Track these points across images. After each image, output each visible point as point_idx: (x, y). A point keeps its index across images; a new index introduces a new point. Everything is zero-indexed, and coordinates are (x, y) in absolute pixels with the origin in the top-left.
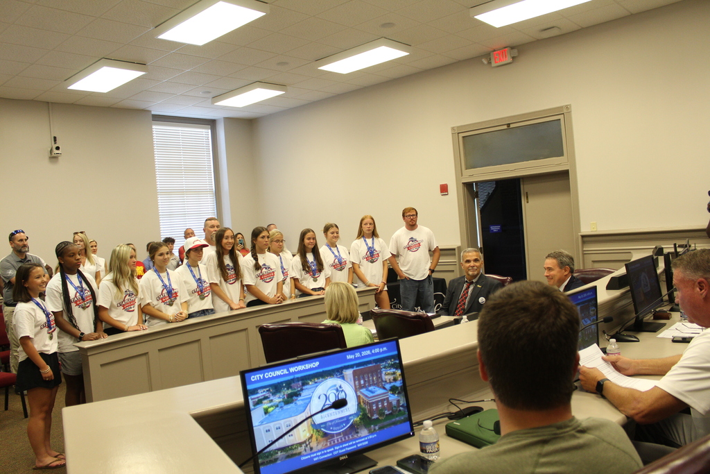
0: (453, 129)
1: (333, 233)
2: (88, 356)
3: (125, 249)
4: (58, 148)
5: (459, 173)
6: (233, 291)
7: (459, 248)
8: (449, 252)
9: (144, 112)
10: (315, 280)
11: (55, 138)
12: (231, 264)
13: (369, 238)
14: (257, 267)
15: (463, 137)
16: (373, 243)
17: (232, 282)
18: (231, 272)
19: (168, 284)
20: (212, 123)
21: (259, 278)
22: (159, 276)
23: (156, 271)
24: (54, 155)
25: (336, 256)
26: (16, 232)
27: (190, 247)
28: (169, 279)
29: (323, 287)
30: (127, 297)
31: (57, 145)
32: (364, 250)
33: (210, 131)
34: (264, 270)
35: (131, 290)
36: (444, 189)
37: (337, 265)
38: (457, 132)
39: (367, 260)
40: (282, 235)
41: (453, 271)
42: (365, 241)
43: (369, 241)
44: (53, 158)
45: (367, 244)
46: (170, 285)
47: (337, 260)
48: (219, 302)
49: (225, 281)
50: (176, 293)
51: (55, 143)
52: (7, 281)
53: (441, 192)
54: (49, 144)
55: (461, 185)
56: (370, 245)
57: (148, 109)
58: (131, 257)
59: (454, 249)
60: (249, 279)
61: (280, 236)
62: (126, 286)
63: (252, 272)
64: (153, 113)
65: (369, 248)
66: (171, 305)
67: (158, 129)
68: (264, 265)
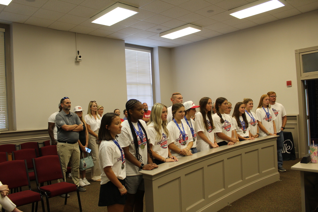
0: (296, 51)
1: (250, 104)
2: (152, 181)
3: (159, 106)
4: (80, 57)
5: (299, 75)
6: (211, 136)
7: (298, 115)
8: (293, 118)
9: (122, 41)
10: (244, 133)
11: (78, 52)
12: (209, 120)
13: (265, 107)
14: (222, 121)
15: (302, 55)
16: (268, 111)
17: (210, 131)
18: (209, 125)
19: (183, 131)
20: (151, 49)
21: (224, 128)
22: (177, 125)
23: (175, 122)
24: (77, 61)
25: (251, 117)
26: (65, 98)
27: (191, 107)
28: (183, 128)
29: (249, 136)
30: (164, 139)
31: (79, 55)
32: (264, 114)
33: (150, 53)
34: (226, 123)
35: (165, 133)
36: (289, 84)
37: (252, 122)
38: (298, 53)
39: (266, 120)
40: (231, 104)
41: (294, 128)
42: (264, 109)
43: (266, 109)
44: (77, 62)
45: (265, 111)
46: (184, 131)
47: (252, 120)
48: (203, 143)
49: (207, 130)
50: (187, 137)
51: (78, 54)
52: (60, 128)
53: (287, 85)
54: (75, 54)
55: (301, 81)
56: (267, 112)
57: (123, 39)
58: (164, 112)
59: (296, 116)
60: (219, 129)
61: (230, 105)
62: (162, 131)
63: (220, 125)
64: (126, 42)
65: (267, 113)
66: (184, 145)
67: (128, 51)
68: (225, 120)
